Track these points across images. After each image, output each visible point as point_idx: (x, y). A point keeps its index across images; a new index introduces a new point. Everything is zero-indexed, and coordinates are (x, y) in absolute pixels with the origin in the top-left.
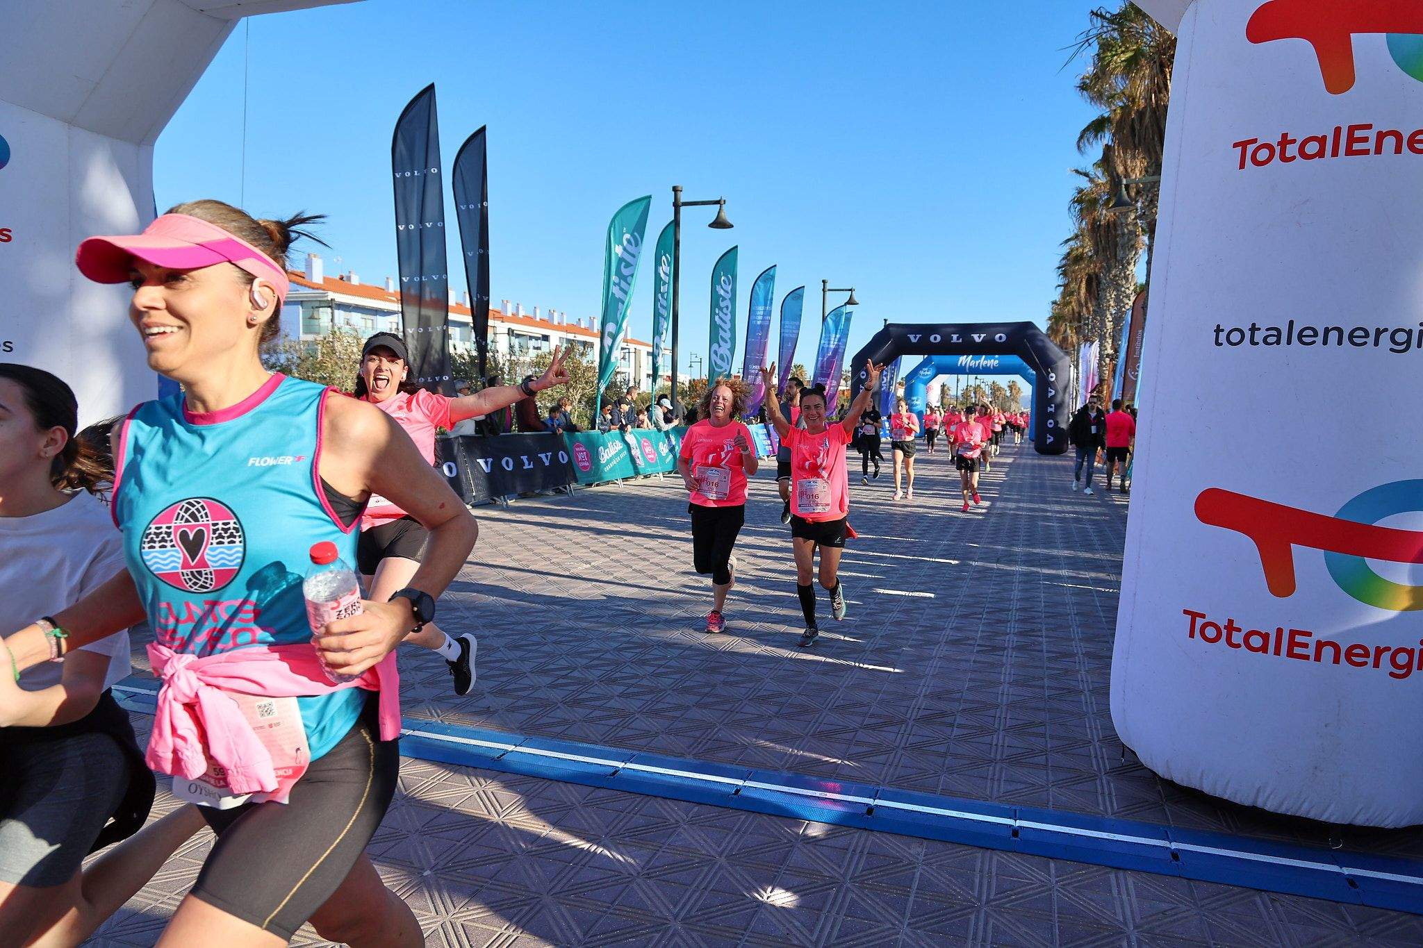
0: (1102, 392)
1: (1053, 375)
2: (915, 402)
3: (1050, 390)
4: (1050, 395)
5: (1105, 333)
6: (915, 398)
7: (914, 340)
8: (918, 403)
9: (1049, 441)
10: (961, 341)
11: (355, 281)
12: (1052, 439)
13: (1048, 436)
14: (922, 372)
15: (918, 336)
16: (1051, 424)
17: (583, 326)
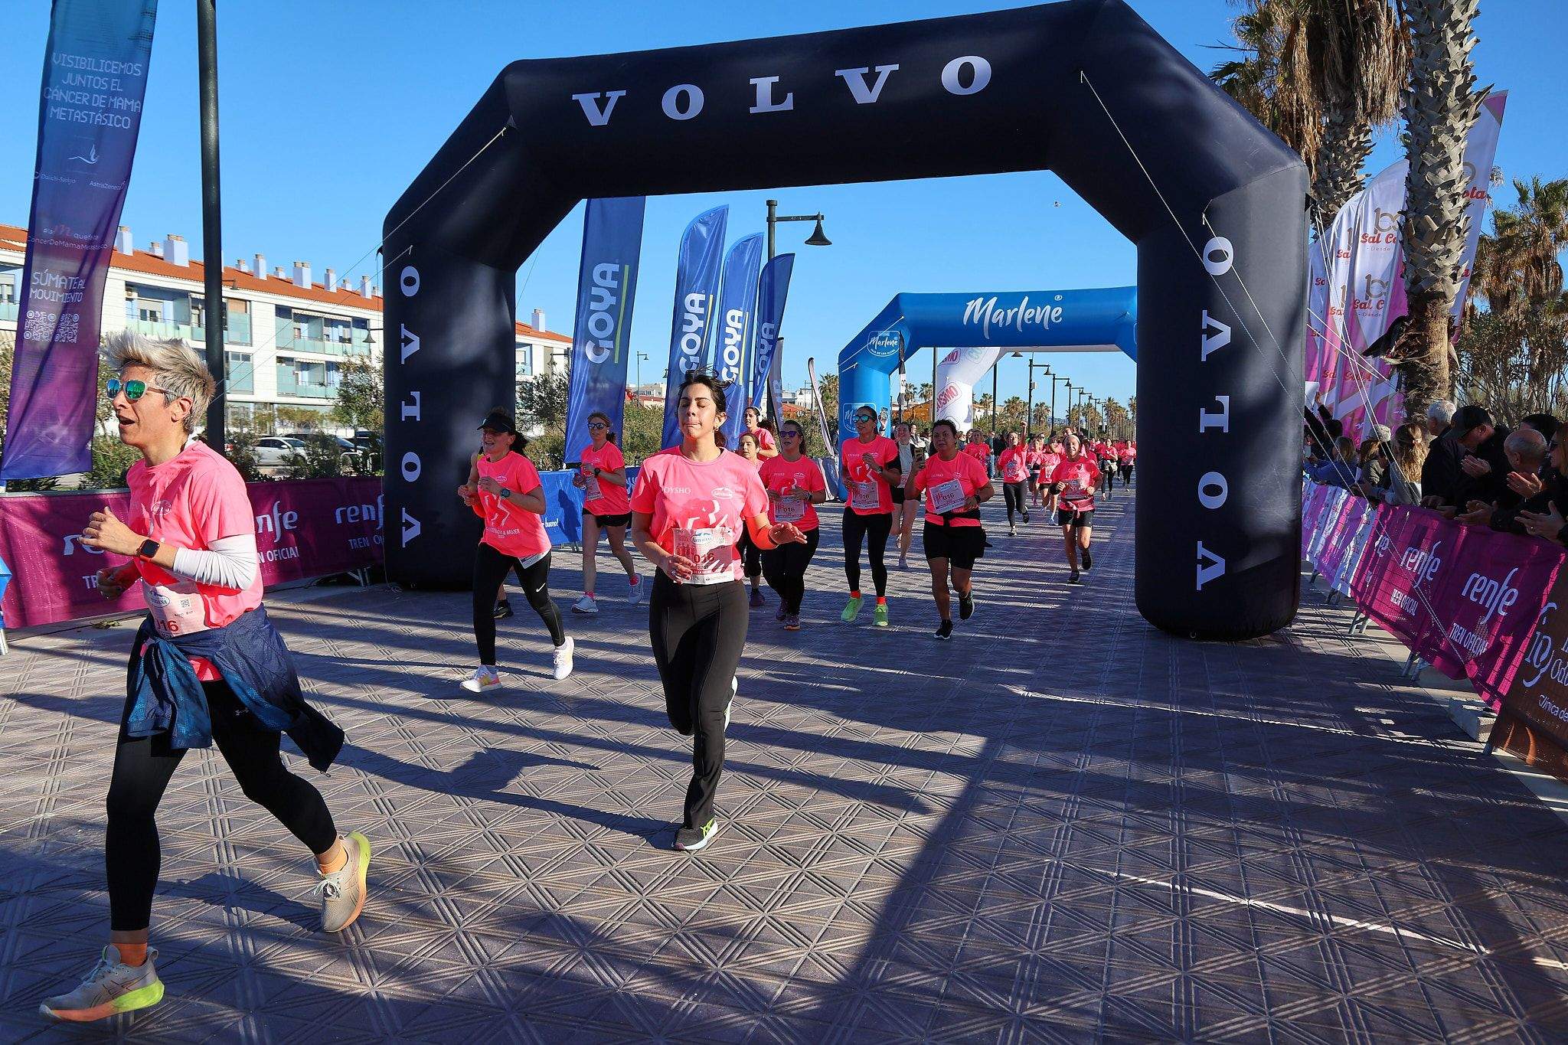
0: (1421, 345)
1: (1221, 243)
3: (1207, 321)
4: (1210, 346)
5: (1441, 94)
7: (597, 119)
9: (1204, 576)
10: (788, 104)
12: (1219, 569)
13: (1202, 551)
14: (873, 340)
15: (614, 96)
16: (1213, 490)
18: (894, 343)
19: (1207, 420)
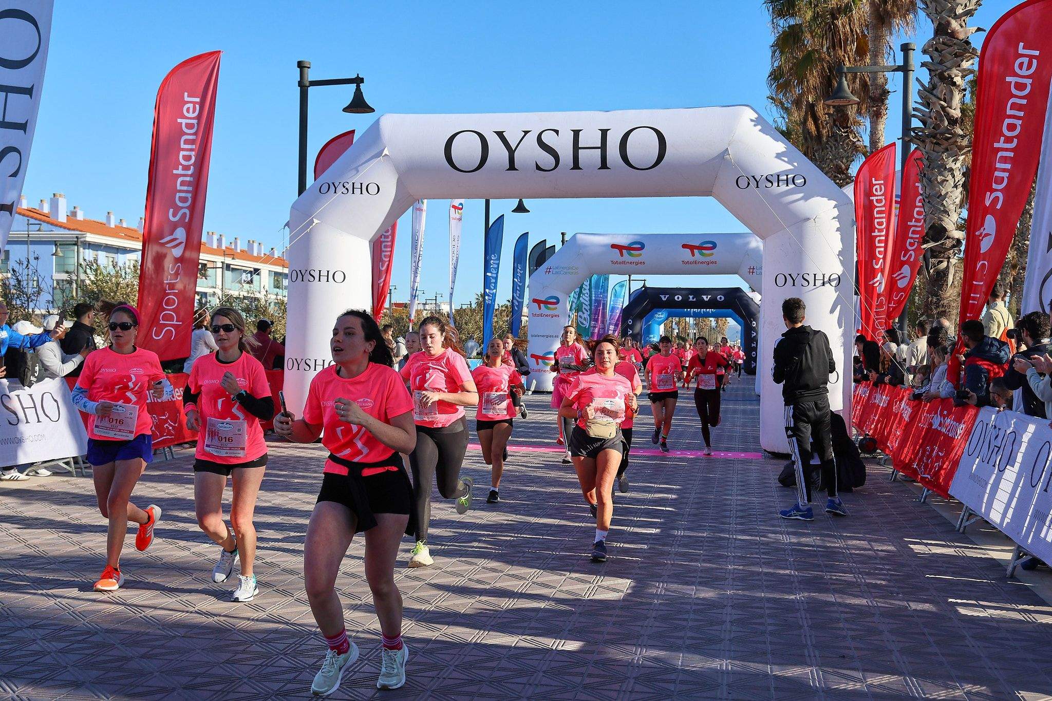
1: (754, 322)
2: (652, 339)
3: (753, 332)
4: (753, 336)
6: (652, 336)
7: (664, 299)
8: (654, 339)
9: (753, 366)
10: (694, 299)
11: (80, 216)
14: (656, 315)
15: (667, 296)
17: (276, 256)
18: (662, 316)
19: (753, 345)
